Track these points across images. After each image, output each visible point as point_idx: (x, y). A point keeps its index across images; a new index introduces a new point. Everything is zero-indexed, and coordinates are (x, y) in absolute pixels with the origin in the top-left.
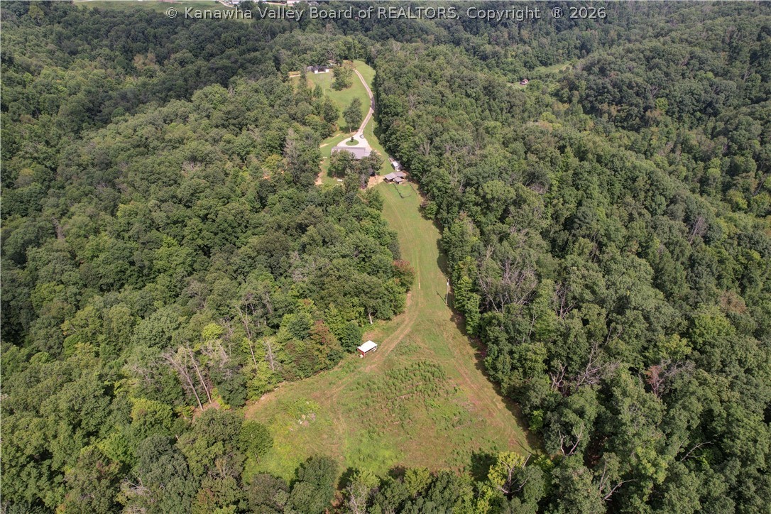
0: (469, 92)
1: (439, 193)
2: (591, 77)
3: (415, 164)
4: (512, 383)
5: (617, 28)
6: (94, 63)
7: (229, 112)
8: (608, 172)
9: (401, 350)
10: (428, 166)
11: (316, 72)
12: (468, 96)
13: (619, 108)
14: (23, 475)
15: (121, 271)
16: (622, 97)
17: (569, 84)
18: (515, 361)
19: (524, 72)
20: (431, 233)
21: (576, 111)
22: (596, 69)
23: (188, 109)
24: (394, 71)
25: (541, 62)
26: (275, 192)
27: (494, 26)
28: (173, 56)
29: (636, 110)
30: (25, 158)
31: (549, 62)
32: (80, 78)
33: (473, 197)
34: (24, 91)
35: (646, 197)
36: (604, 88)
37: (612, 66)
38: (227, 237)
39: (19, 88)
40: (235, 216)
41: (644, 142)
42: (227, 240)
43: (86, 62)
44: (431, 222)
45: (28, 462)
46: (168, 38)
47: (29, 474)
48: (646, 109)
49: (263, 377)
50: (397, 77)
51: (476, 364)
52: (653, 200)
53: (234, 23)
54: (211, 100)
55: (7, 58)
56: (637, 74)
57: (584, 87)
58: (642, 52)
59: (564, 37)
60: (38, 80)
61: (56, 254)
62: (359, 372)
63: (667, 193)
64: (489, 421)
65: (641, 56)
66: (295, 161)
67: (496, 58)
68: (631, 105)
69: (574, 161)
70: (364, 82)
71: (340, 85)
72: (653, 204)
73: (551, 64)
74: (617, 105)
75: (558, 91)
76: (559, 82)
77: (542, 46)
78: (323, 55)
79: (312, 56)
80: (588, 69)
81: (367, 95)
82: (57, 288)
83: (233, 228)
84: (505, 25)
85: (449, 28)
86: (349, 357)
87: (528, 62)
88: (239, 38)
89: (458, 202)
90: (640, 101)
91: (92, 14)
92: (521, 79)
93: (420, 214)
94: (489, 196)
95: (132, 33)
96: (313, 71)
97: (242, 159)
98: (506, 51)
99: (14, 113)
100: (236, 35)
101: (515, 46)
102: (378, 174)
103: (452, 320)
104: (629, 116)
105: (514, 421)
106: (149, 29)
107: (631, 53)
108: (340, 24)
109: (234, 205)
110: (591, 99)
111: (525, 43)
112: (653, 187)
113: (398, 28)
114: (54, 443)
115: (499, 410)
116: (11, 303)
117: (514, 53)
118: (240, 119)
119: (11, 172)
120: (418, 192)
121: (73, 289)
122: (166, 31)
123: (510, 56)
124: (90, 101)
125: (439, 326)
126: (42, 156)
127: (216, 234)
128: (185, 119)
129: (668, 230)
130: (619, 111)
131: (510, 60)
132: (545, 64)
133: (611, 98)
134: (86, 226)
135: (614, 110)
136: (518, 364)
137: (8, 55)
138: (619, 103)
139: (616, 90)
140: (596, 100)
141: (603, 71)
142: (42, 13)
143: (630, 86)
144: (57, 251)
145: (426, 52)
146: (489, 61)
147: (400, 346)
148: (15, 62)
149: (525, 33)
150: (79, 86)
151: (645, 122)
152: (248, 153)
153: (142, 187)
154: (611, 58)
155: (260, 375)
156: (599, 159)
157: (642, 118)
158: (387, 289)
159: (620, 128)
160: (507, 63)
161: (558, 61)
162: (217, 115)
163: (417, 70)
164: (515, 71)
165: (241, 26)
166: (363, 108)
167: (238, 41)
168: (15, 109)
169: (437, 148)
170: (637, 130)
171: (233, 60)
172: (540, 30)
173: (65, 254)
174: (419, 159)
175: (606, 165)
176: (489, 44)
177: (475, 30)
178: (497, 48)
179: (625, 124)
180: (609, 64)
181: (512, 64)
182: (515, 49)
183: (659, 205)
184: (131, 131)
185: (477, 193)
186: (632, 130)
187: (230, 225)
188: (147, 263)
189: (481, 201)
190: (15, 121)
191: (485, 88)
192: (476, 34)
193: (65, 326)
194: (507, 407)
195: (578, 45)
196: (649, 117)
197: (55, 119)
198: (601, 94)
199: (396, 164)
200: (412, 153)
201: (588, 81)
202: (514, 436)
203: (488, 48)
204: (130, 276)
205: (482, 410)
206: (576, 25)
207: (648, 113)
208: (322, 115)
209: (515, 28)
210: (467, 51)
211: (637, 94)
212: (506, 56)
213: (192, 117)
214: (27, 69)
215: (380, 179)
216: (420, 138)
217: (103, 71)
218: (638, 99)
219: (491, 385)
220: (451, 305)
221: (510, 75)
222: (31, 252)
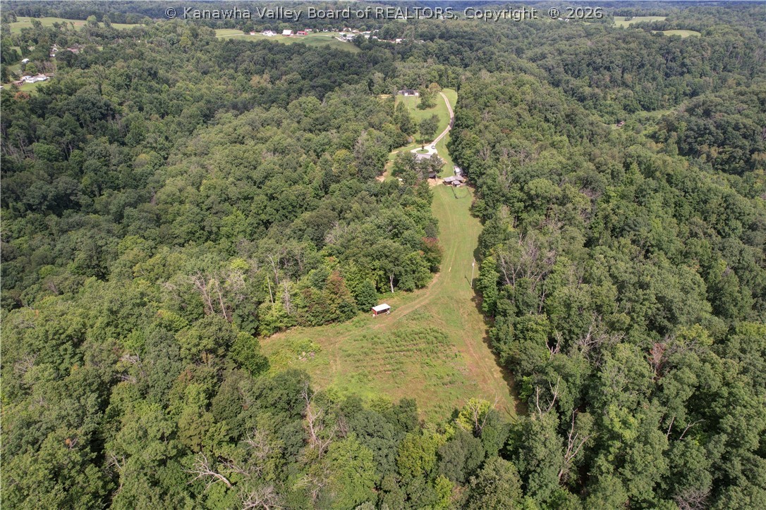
0: (548, 117)
1: (489, 192)
2: (693, 118)
3: (474, 168)
4: (511, 353)
5: (737, 76)
6: (219, 81)
7: (317, 119)
8: (677, 192)
9: (415, 316)
10: (485, 169)
11: (406, 94)
12: (547, 120)
13: (721, 150)
14: (62, 348)
15: (191, 232)
16: (725, 139)
17: (668, 125)
18: (518, 332)
19: (622, 114)
20: (475, 228)
21: (671, 151)
22: (700, 111)
23: (283, 116)
24: (474, 92)
25: (643, 106)
26: (338, 182)
27: (596, 69)
28: (284, 77)
29: (740, 152)
30: (146, 147)
31: (652, 107)
32: (204, 90)
33: (518, 194)
34: (159, 97)
35: (718, 220)
36: (705, 129)
37: (719, 107)
38: (287, 214)
39: (156, 95)
40: (297, 198)
41: (745, 185)
42: (286, 217)
43: (214, 80)
44: (479, 219)
45: (68, 341)
46: (284, 63)
47: (66, 350)
48: (752, 152)
49: (275, 314)
50: (477, 97)
51: (484, 338)
52: (726, 224)
53: (342, 52)
54: (304, 109)
55: (152, 72)
56: (747, 116)
57: (684, 129)
58: (757, 95)
59: (671, 83)
60: (172, 90)
61: (145, 214)
62: (368, 328)
63: (746, 218)
64: (481, 386)
65: (755, 98)
66: (360, 156)
67: (594, 100)
68: (736, 147)
69: (639, 177)
70: (448, 105)
71: (424, 106)
72: (727, 229)
73: (654, 109)
74: (718, 147)
75: (656, 133)
76: (657, 124)
77: (645, 90)
78: (415, 80)
79: (404, 80)
80: (691, 111)
81: (448, 115)
82: (139, 241)
83: (294, 207)
84: (608, 69)
85: (550, 70)
86: (362, 315)
87: (628, 105)
88: (344, 65)
89: (504, 198)
90: (747, 143)
91: (228, 43)
92: (618, 122)
93: (470, 213)
94: (533, 192)
95: (255, 58)
96: (403, 93)
97: (317, 155)
98: (606, 93)
99: (147, 112)
100: (341, 61)
101: (616, 90)
102: (439, 177)
103: (473, 300)
104: (732, 158)
105: (508, 391)
106: (269, 55)
107: (743, 95)
108: (441, 60)
109: (299, 187)
110: (689, 140)
111: (627, 86)
112: (728, 211)
113: (497, 65)
114: (90, 330)
115: (495, 378)
116: (103, 248)
117: (613, 96)
118: (325, 126)
119: (132, 156)
120: (473, 195)
121: (151, 243)
122: (283, 57)
123: (609, 99)
124: (208, 109)
125: (457, 302)
126: (159, 146)
127: (277, 211)
128: (279, 124)
129: (738, 253)
130: (720, 153)
131: (609, 102)
132: (648, 109)
133: (713, 139)
134: (174, 195)
135: (714, 152)
136: (521, 336)
137: (154, 69)
138: (722, 144)
139: (719, 132)
140: (696, 142)
141: (707, 113)
142: (190, 43)
143: (736, 128)
144: (146, 212)
145: (514, 82)
146: (586, 102)
147: (415, 312)
148: (158, 75)
149: (628, 76)
150: (202, 96)
151: (751, 165)
152: (323, 151)
153: (226, 169)
154: (719, 100)
155: (273, 311)
156: (669, 179)
157: (747, 161)
158: (410, 260)
159: (720, 171)
160: (605, 106)
161: (663, 107)
162: (306, 122)
163: (499, 94)
164: (613, 113)
165: (348, 55)
166: (440, 125)
167: (342, 67)
168: (148, 109)
169: (496, 153)
170: (741, 174)
171: (333, 80)
172: (646, 75)
173: (151, 215)
174: (477, 163)
175: (677, 185)
176: (590, 86)
177: (576, 73)
178: (597, 90)
179: (727, 167)
180: (716, 106)
181: (610, 106)
182: (614, 92)
183: (733, 230)
184: (231, 129)
185: (521, 189)
186: (734, 174)
187: (291, 204)
188: (214, 229)
189: (525, 197)
190: (146, 119)
191: (567, 116)
192: (577, 77)
193: (136, 269)
194: (503, 377)
195: (688, 92)
196: (755, 160)
197: (177, 119)
198: (702, 136)
199: (458, 170)
200: (472, 159)
201: (689, 122)
202: (503, 403)
203: (587, 90)
204: (198, 238)
205: (477, 376)
206: (688, 72)
207: (755, 156)
208: (399, 125)
209: (618, 72)
210: (565, 92)
211: (745, 137)
212: (605, 99)
213: (285, 122)
214: (166, 82)
215: (440, 182)
216: (481, 144)
217: (225, 87)
218: (744, 141)
219: (493, 357)
220: (474, 287)
221: (607, 117)
222: (128, 211)
